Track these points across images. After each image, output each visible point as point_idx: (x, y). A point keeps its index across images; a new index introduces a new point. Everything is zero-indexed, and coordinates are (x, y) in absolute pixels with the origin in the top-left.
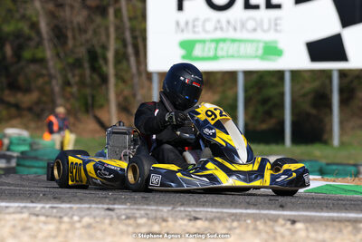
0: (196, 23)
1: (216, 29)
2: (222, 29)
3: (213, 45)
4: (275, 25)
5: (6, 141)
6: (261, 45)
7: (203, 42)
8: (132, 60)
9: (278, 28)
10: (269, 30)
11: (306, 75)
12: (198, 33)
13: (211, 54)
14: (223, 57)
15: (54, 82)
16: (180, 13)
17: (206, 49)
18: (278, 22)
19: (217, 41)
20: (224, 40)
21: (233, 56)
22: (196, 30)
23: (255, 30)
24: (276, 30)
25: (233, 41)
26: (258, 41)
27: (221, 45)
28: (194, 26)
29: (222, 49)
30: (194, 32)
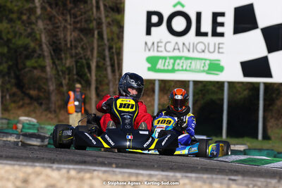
0: (160, 44)
1: (174, 49)
2: (179, 49)
3: (172, 61)
4: (219, 48)
5: (20, 126)
6: (208, 62)
7: (165, 58)
8: (109, 69)
9: (221, 50)
10: (214, 52)
11: (237, 86)
12: (161, 51)
13: (170, 67)
14: (178, 70)
15: (50, 83)
16: (149, 37)
17: (167, 64)
18: (221, 46)
19: (175, 58)
20: (180, 58)
21: (186, 70)
22: (159, 49)
23: (203, 51)
24: (219, 52)
25: (187, 58)
26: (206, 60)
27: (178, 61)
28: (158, 47)
29: (178, 64)
30: (158, 51)
